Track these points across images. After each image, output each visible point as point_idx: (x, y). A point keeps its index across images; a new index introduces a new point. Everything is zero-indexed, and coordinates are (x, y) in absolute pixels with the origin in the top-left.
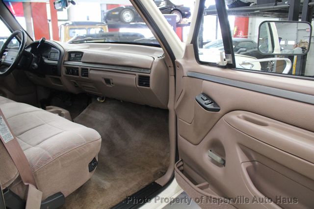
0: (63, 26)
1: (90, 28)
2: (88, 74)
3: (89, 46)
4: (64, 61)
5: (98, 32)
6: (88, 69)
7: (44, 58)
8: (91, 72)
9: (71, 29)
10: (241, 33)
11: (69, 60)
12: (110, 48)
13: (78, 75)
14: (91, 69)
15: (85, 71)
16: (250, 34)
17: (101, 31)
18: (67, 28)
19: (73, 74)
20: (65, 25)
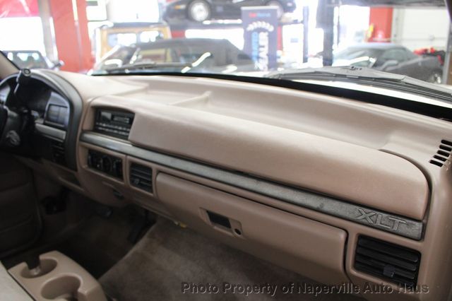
0: (98, 31)
1: (140, 33)
2: (151, 182)
3: (146, 85)
4: (84, 132)
5: (153, 40)
6: (149, 169)
7: (35, 114)
8: (160, 179)
9: (111, 34)
10: (380, 36)
11: (96, 130)
12: (207, 94)
13: (120, 176)
14: (159, 172)
15: (142, 173)
16: (395, 36)
17: (158, 38)
18: (105, 33)
19: (106, 171)
20: (101, 28)
